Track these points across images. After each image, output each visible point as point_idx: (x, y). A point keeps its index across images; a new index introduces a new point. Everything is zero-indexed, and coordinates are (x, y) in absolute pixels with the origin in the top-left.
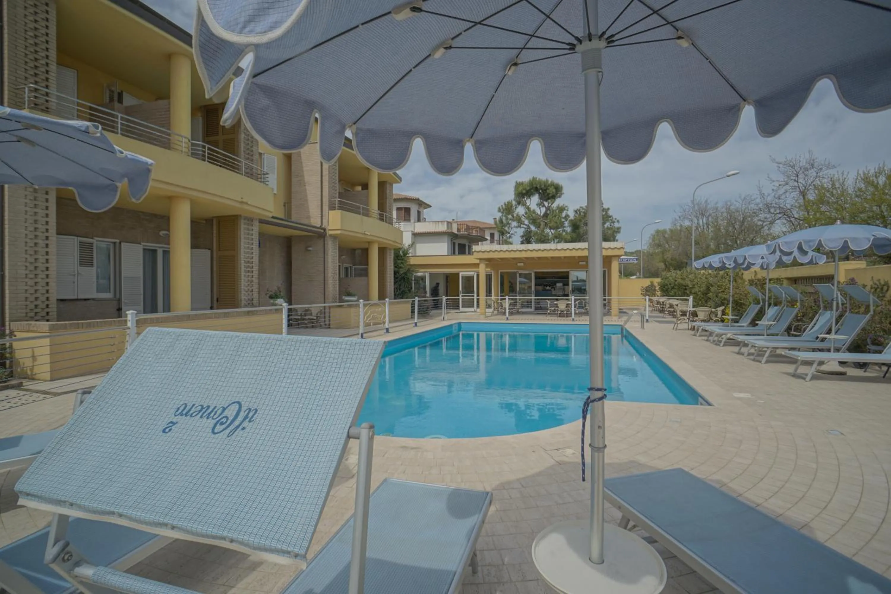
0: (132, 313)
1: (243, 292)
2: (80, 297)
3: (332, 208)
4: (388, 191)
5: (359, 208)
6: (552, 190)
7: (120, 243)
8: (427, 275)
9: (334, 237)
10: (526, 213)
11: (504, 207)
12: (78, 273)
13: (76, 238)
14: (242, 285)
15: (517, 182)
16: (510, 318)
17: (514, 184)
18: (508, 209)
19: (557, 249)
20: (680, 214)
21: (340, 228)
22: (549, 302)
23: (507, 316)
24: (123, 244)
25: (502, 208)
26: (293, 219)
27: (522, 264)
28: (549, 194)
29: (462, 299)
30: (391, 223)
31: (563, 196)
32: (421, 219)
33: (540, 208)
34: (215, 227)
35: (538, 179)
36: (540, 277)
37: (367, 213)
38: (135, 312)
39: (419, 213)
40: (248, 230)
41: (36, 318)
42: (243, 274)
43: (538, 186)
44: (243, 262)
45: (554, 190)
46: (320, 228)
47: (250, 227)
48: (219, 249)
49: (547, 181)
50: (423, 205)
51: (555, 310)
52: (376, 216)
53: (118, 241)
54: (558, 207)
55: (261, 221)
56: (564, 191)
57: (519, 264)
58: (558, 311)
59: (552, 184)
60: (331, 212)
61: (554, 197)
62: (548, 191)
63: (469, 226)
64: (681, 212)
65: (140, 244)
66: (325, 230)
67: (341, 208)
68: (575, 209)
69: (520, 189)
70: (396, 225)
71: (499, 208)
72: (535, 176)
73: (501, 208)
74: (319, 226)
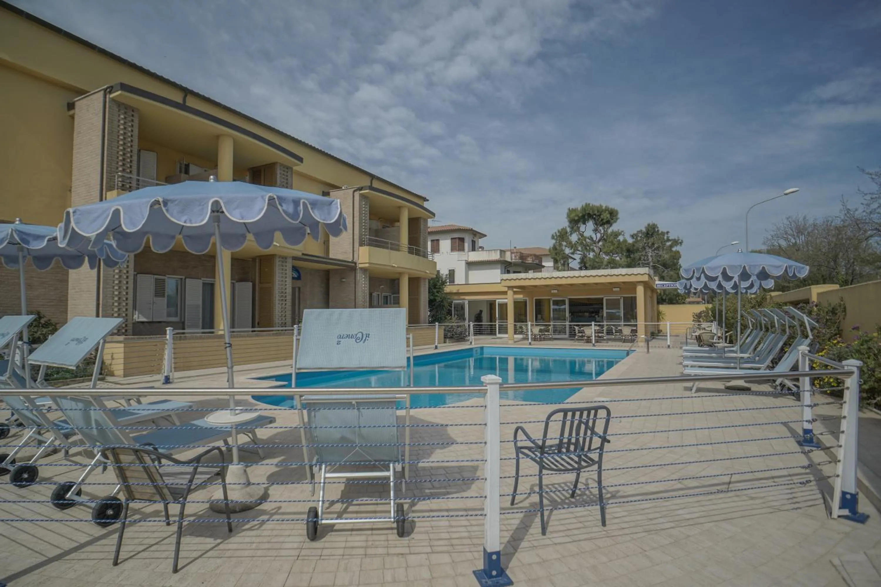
0: (170, 330)
1: (277, 317)
2: (154, 320)
3: (361, 244)
4: (422, 226)
5: (387, 243)
6: (606, 216)
7: (185, 279)
8: (466, 303)
9: (364, 270)
10: (579, 239)
11: (558, 234)
12: (153, 303)
13: (152, 276)
14: (277, 311)
15: (569, 209)
16: (533, 342)
17: (566, 211)
18: (562, 236)
19: (580, 276)
20: (772, 233)
21: (368, 262)
22: (576, 328)
23: (530, 341)
24: (187, 279)
25: (556, 235)
26: (331, 256)
27: (556, 291)
28: (602, 220)
29: (499, 325)
30: (425, 256)
31: (618, 221)
32: (476, 248)
33: (596, 234)
34: (257, 264)
35: (591, 205)
36: (573, 303)
37: (396, 248)
38: (172, 328)
39: (473, 243)
40: (282, 266)
41: (119, 334)
42: (277, 302)
43: (591, 213)
44: (277, 292)
45: (608, 216)
46: (352, 262)
47: (284, 264)
48: (260, 282)
49: (601, 206)
50: (478, 235)
51: (582, 336)
52: (406, 250)
53: (183, 277)
54: (613, 232)
55: (295, 258)
56: (619, 216)
57: (552, 291)
58: (584, 336)
59: (607, 209)
60: (360, 248)
61: (609, 223)
62: (602, 216)
63: (522, 254)
64: (773, 231)
65: (200, 279)
66: (355, 263)
67: (369, 245)
68: (632, 234)
69: (573, 215)
70: (430, 258)
71: (553, 235)
72: (588, 202)
73: (554, 235)
74: (350, 260)
